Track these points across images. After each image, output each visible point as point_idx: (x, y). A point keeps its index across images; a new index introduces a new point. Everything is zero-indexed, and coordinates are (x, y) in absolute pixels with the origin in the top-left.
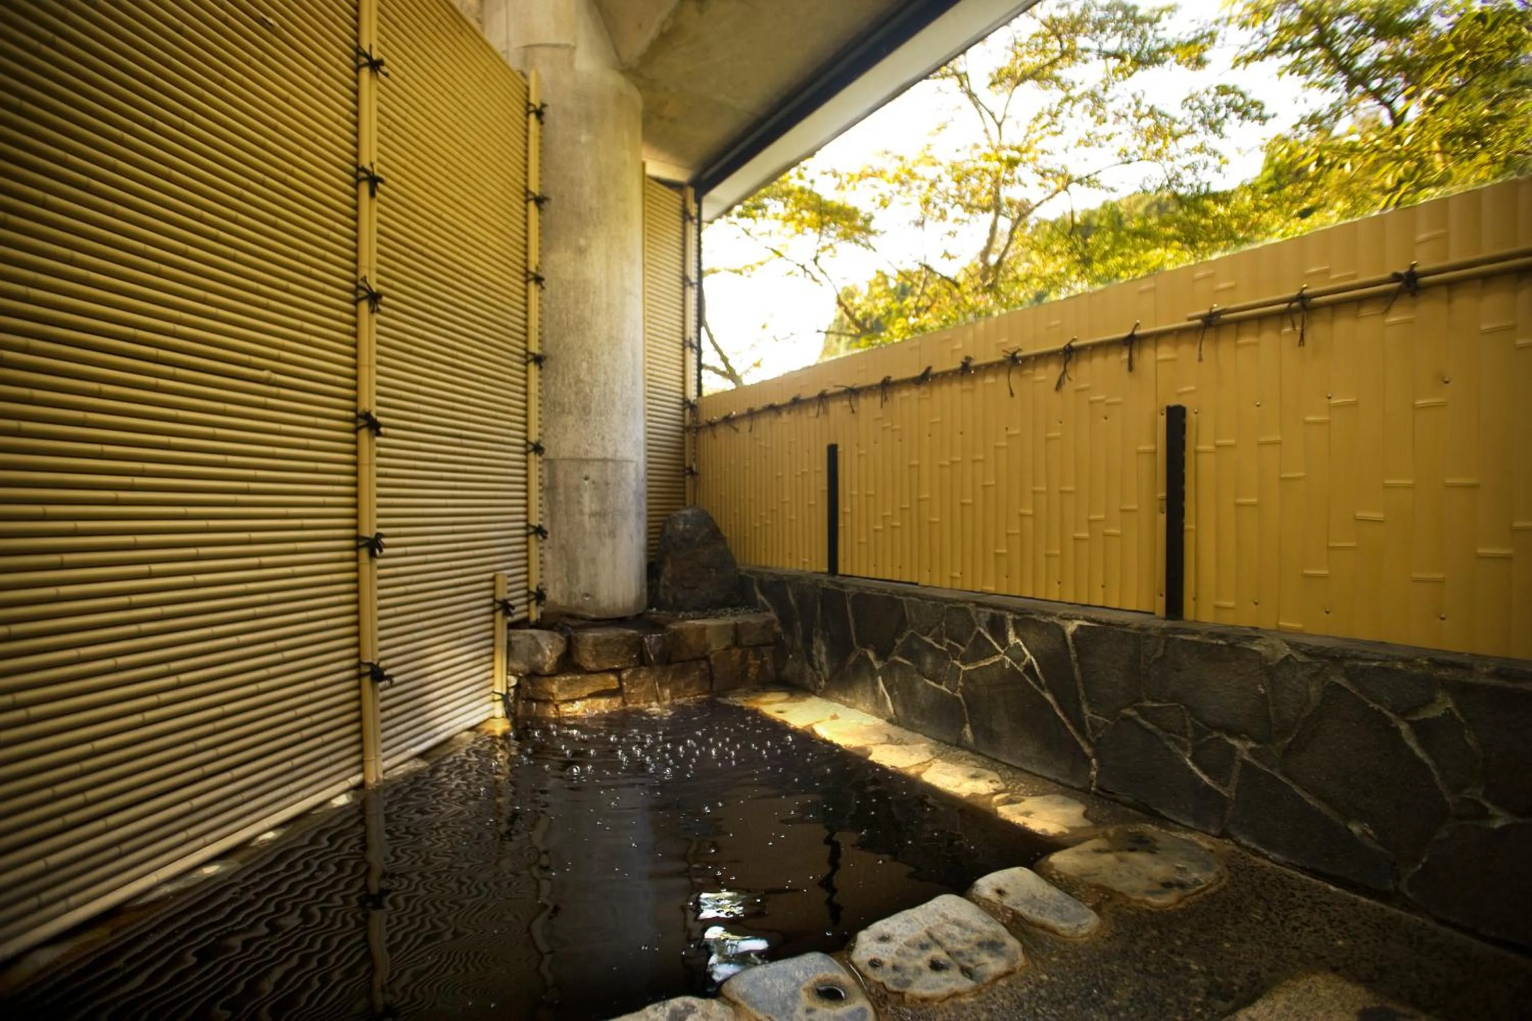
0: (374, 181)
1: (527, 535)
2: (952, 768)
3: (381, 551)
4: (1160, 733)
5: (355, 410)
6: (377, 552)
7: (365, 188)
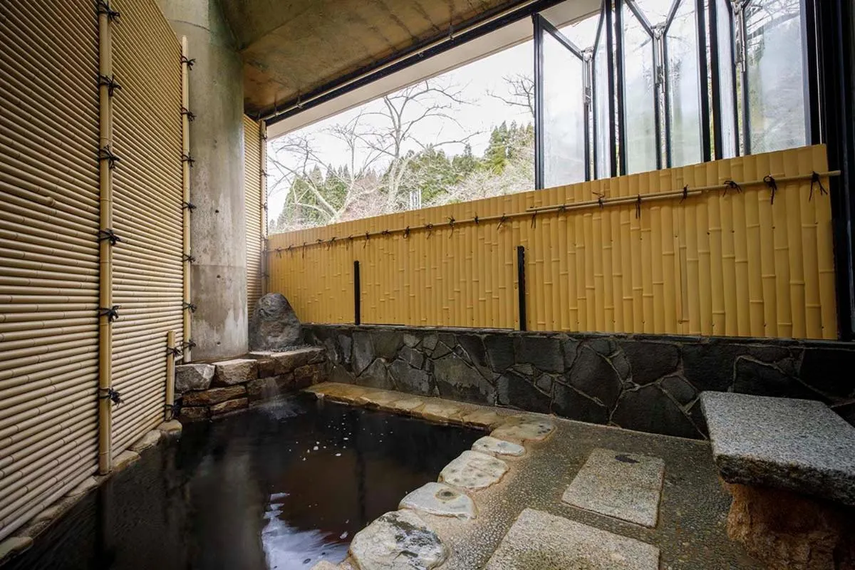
0: (112, 86)
1: (183, 310)
2: (433, 406)
3: (117, 317)
4: (522, 376)
5: (98, 228)
6: (114, 317)
7: (105, 90)
